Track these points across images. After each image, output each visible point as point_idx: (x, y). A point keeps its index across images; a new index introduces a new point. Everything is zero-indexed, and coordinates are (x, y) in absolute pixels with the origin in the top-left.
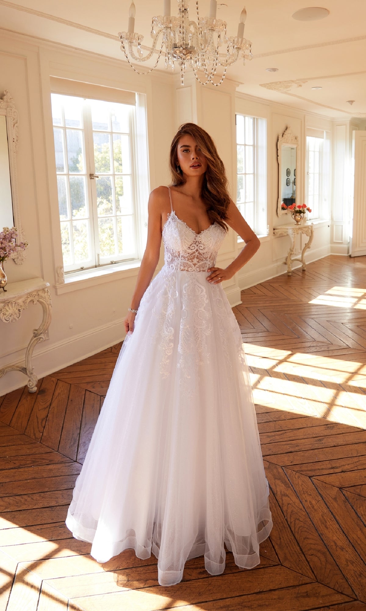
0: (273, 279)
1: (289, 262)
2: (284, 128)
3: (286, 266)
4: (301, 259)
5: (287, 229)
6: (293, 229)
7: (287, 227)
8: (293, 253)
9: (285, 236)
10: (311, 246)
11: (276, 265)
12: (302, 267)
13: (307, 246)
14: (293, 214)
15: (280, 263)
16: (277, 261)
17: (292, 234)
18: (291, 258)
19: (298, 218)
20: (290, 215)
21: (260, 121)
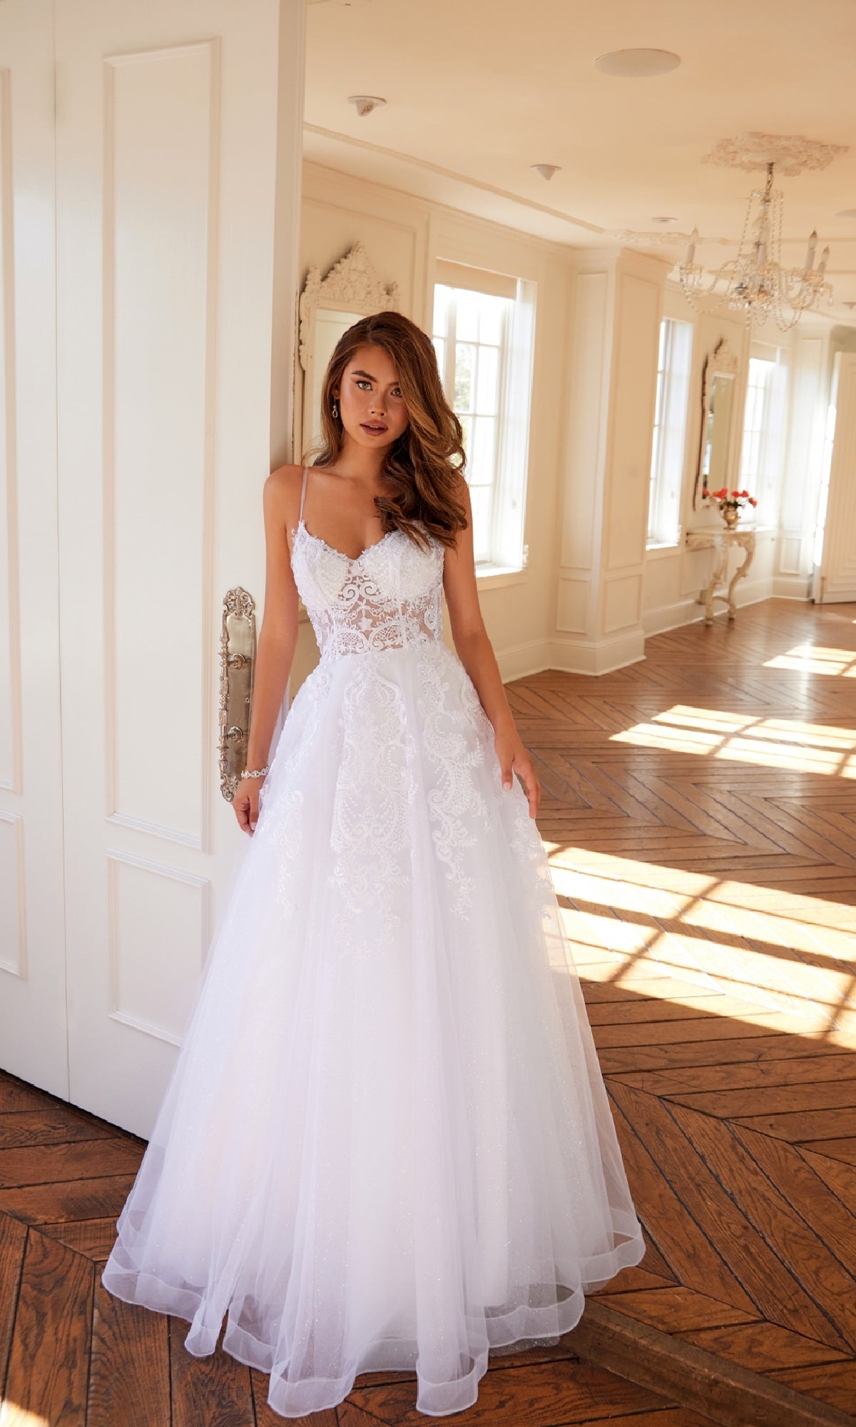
0: (680, 628)
1: (709, 601)
2: (717, 341)
3: (703, 608)
4: (727, 597)
5: (713, 535)
6: (724, 535)
7: (712, 532)
8: (719, 581)
9: (707, 548)
10: (748, 572)
11: (684, 603)
12: (729, 612)
13: (741, 572)
14: (721, 508)
15: (691, 601)
16: (686, 596)
17: (722, 546)
18: (712, 593)
19: (731, 516)
20: (715, 508)
21: (678, 328)
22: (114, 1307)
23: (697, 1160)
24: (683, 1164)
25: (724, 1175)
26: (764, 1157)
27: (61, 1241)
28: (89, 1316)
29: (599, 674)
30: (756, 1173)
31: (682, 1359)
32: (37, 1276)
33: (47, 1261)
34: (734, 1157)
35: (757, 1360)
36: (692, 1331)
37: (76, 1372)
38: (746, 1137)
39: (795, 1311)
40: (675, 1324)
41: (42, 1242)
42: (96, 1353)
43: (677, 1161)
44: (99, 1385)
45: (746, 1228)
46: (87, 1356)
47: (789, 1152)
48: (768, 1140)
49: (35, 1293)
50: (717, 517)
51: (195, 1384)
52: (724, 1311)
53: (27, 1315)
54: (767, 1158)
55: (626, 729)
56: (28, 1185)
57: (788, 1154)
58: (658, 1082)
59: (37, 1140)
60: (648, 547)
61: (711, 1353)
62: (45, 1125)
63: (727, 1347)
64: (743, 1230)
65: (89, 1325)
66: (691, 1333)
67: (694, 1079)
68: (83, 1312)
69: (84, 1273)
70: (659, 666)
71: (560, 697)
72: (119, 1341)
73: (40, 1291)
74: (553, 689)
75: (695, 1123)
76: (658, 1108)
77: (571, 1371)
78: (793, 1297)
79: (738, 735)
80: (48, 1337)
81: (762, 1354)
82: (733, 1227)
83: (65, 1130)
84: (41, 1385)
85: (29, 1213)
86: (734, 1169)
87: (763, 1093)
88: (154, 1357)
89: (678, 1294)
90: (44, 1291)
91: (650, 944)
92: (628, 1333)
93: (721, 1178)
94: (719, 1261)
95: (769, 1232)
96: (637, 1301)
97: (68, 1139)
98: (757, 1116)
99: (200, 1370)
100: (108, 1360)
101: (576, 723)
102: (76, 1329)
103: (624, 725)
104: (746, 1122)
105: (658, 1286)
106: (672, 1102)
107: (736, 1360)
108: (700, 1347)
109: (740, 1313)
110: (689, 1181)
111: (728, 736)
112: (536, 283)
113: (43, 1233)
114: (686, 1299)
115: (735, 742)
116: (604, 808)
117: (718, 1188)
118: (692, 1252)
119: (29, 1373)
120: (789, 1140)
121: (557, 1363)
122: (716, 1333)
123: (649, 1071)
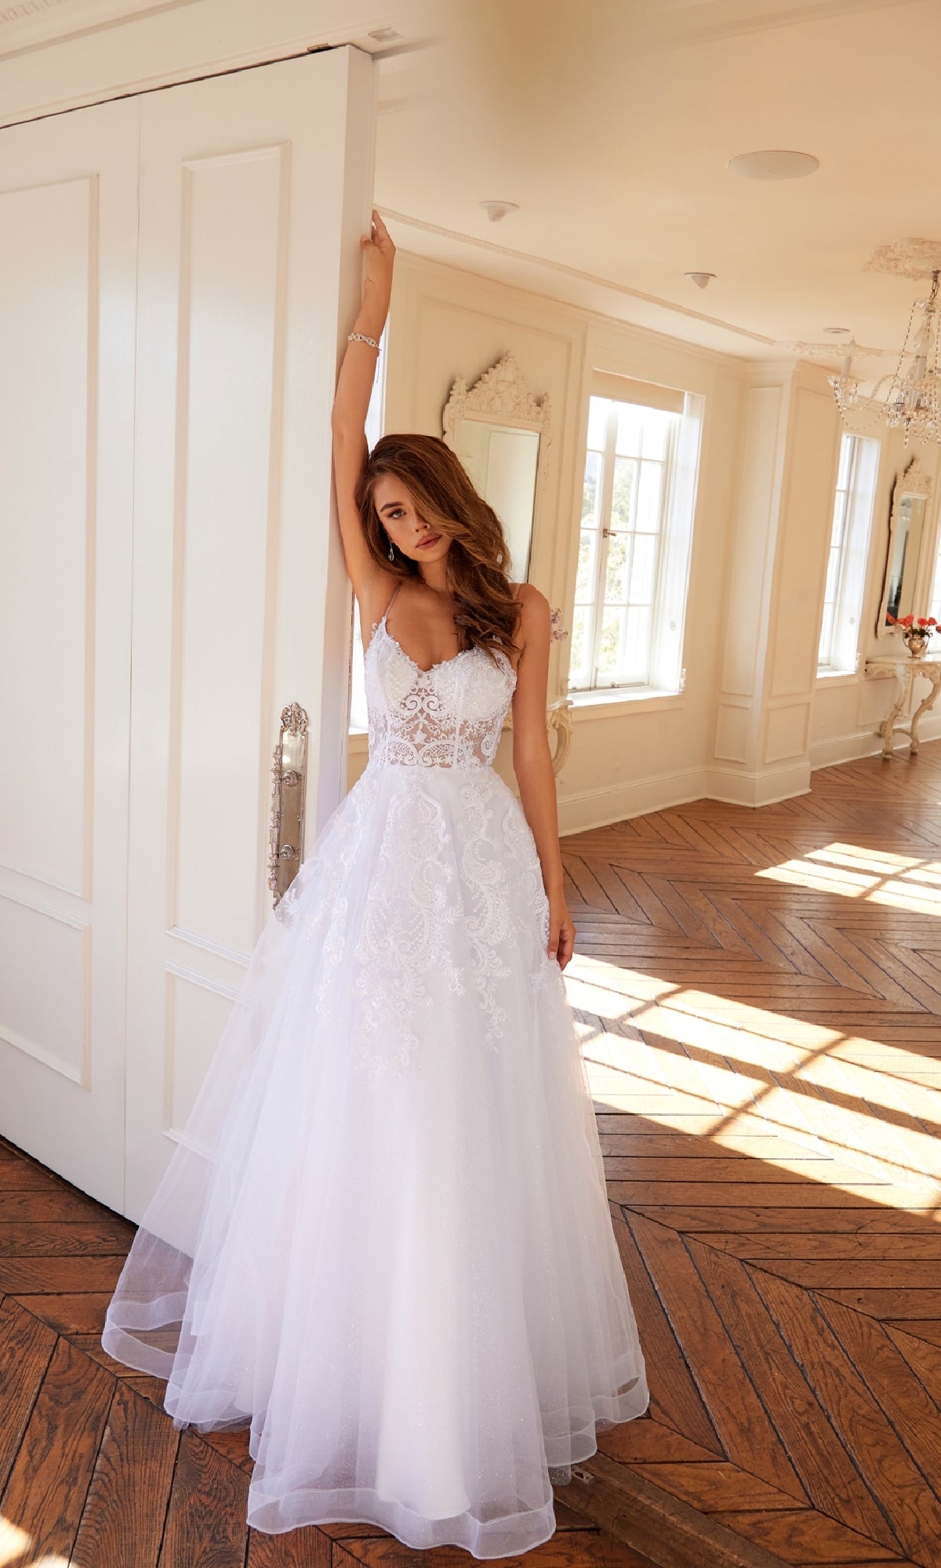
0: (855, 761)
1: (889, 733)
2: (909, 460)
3: (882, 741)
4: (910, 731)
5: (894, 664)
6: (907, 665)
7: (895, 661)
8: (900, 713)
9: (887, 678)
10: (934, 705)
11: (861, 735)
12: (911, 745)
13: (926, 704)
14: (907, 636)
15: (870, 733)
16: (864, 728)
17: (904, 676)
18: (892, 725)
19: (916, 644)
20: (899, 636)
21: (865, 445)
22: (127, 1426)
23: (770, 1327)
24: (755, 1330)
25: (798, 1345)
26: (846, 1331)
27: (88, 1353)
28: (100, 1433)
29: (758, 805)
30: (833, 1347)
31: (711, 1542)
32: (57, 1387)
33: (70, 1373)
34: (812, 1328)
35: (794, 1551)
36: (731, 1512)
37: (75, 1489)
38: (829, 1309)
39: (847, 1502)
40: (713, 1502)
41: (70, 1353)
42: (100, 1472)
43: (748, 1327)
44: (95, 1506)
45: (810, 1404)
46: (90, 1474)
47: (875, 1329)
48: (853, 1314)
49: (52, 1404)
50: (901, 645)
51: (191, 1515)
52: (770, 1494)
53: (39, 1425)
54: (849, 1332)
55: (775, 865)
56: (68, 1293)
57: (872, 1330)
58: (743, 1244)
59: (86, 1251)
60: (820, 675)
61: (746, 1538)
62: (98, 1237)
63: (766, 1533)
64: (807, 1407)
65: (98, 1442)
66: (728, 1514)
67: (783, 1245)
68: (95, 1429)
69: (104, 1388)
70: (823, 799)
71: (711, 828)
72: (125, 1463)
73: (57, 1402)
74: (705, 819)
75: (777, 1290)
76: (739, 1270)
77: (589, 1543)
78: (848, 1486)
79: (895, 877)
80: (56, 1451)
81: (802, 1545)
82: (797, 1402)
83: (116, 1243)
84: (38, 1499)
85: (63, 1321)
86: (810, 1340)
87: (856, 1266)
88: (157, 1483)
89: (722, 1470)
90: (61, 1402)
91: (759, 1097)
92: (657, 1508)
93: (794, 1347)
94: (774, 1439)
95: (836, 1412)
96: (676, 1473)
97: (117, 1252)
98: (845, 1289)
99: (200, 1501)
100: (110, 1481)
101: (722, 856)
102: (85, 1445)
103: (775, 860)
104: (833, 1294)
105: (702, 1459)
106: (755, 1266)
107: (772, 1549)
108: (735, 1532)
109: (786, 1497)
110: (758, 1349)
111: (886, 878)
112: (704, 397)
113: (72, 1343)
114: (730, 1477)
115: (891, 885)
116: (735, 949)
117: (788, 1359)
118: (747, 1426)
119: (28, 1486)
120: (876, 1316)
121: (575, 1533)
122: (758, 1517)
123: (735, 1233)
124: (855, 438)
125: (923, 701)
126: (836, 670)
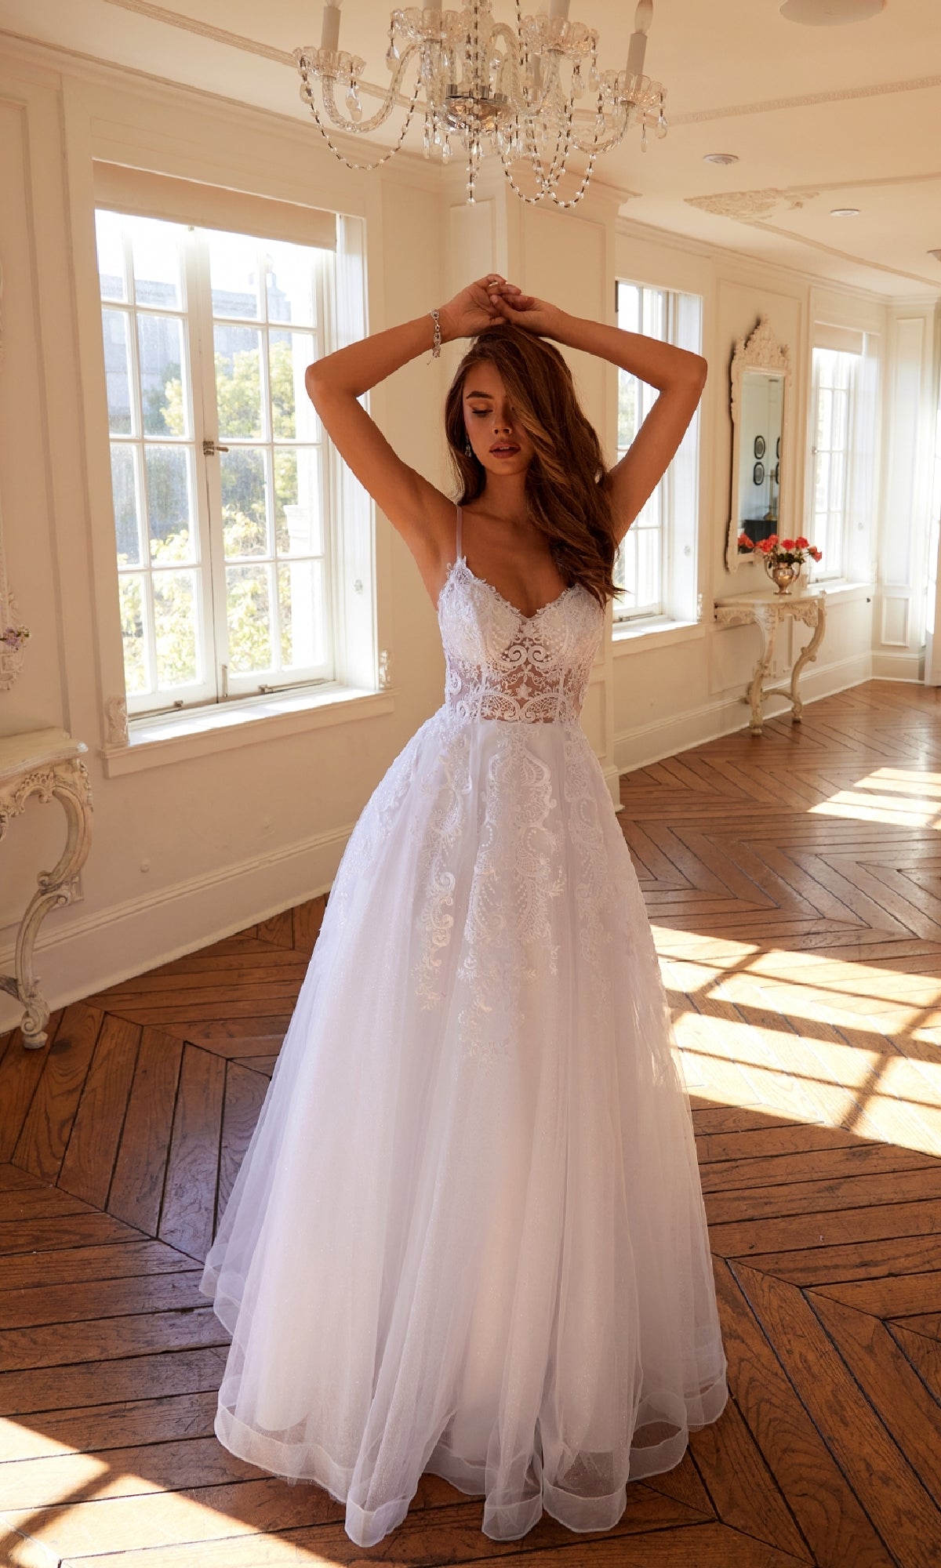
0: (712, 743)
1: (756, 698)
2: (752, 322)
3: (749, 710)
4: (789, 691)
5: (753, 606)
6: (770, 606)
7: (752, 601)
8: (767, 672)
9: (746, 625)
10: (817, 654)
11: (717, 705)
12: (792, 711)
13: (809, 653)
14: (770, 564)
15: (732, 700)
16: (722, 694)
17: (766, 621)
18: (761, 686)
19: (784, 575)
20: (760, 566)
21: (683, 303)
50: (762, 575)
124: (668, 293)
125: (803, 649)
126: (673, 620)
